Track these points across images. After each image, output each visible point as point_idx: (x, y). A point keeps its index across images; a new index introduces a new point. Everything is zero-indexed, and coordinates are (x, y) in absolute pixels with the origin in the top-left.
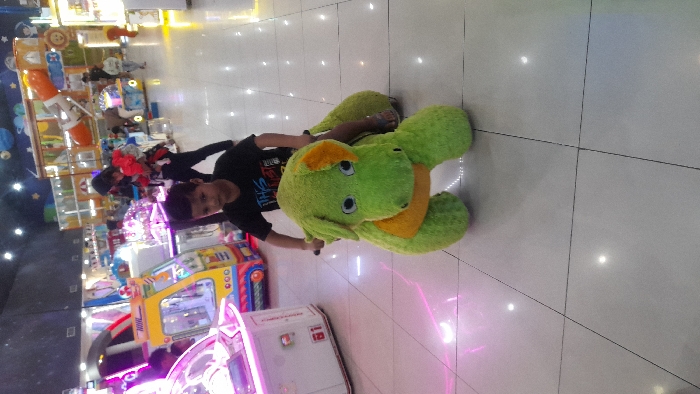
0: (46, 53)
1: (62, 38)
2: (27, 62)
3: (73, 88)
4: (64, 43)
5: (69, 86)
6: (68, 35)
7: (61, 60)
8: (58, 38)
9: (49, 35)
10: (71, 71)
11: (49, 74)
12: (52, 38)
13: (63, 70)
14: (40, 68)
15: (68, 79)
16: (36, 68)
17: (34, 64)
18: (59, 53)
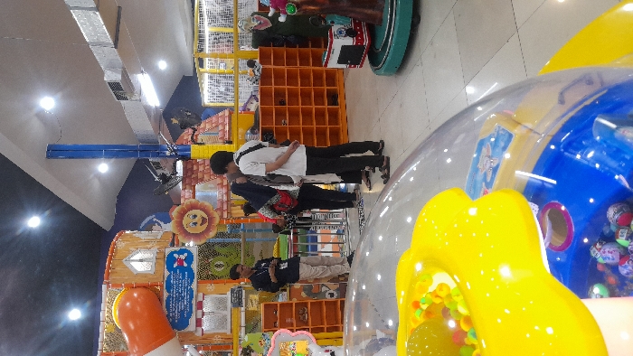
0: (168, 251)
2: (130, 272)
3: (206, 326)
6: (216, 215)
7: (194, 266)
8: (198, 220)
9: (182, 215)
10: (210, 287)
11: (166, 294)
12: (187, 220)
13: (194, 286)
15: (200, 305)
16: (143, 281)
17: (140, 274)
18: (195, 252)
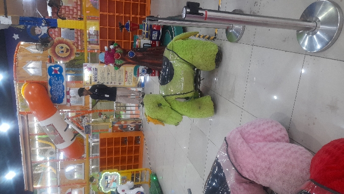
0: (49, 65)
1: (67, 50)
2: (28, 74)
3: (72, 102)
4: (70, 56)
5: (68, 101)
6: (74, 47)
7: (64, 74)
8: (64, 49)
10: (73, 84)
11: (49, 87)
12: (58, 49)
13: (65, 83)
14: (41, 80)
15: (68, 93)
16: (36, 80)
18: (63, 66)
